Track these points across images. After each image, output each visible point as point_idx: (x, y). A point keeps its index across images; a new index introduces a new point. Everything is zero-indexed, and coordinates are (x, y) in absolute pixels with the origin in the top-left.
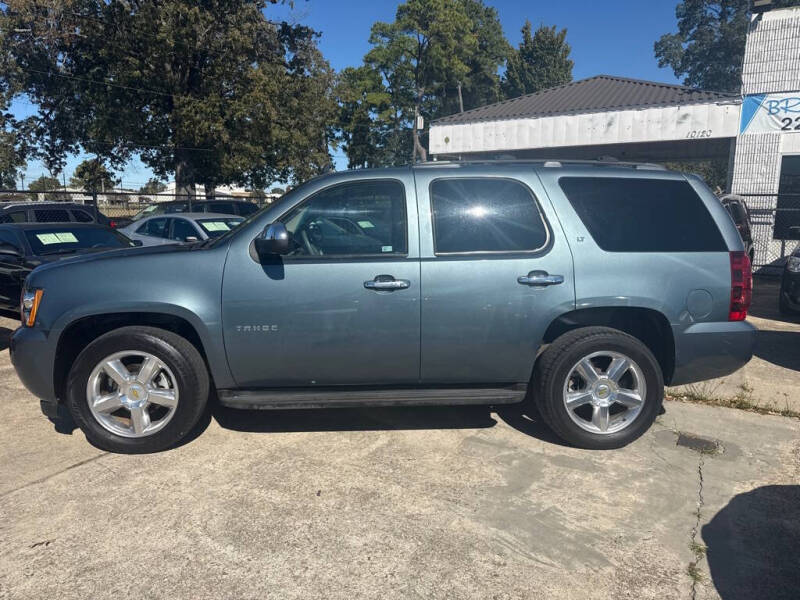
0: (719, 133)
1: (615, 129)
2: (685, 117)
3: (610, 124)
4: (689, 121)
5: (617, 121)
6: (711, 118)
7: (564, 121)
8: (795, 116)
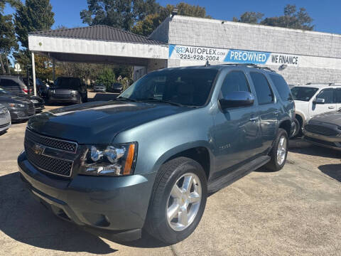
0: (162, 57)
1: (125, 50)
2: (151, 49)
3: (123, 48)
4: (152, 51)
5: (126, 47)
6: (160, 51)
7: (103, 43)
8: (184, 54)
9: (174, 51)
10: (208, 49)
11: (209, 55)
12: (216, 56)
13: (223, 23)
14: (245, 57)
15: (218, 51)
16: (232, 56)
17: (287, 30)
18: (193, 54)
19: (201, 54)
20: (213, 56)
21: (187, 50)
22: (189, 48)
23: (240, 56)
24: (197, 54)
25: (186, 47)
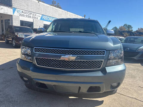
6: (7, 10)
8: (21, 14)
9: (16, 12)
10: (33, 13)
11: (34, 16)
12: (37, 17)
13: (39, 2)
14: (48, 19)
15: (37, 15)
16: (43, 18)
17: (62, 10)
18: (26, 14)
19: (30, 15)
20: (35, 17)
21: (23, 12)
22: (24, 11)
23: (46, 18)
24: (28, 15)
25: (22, 10)
